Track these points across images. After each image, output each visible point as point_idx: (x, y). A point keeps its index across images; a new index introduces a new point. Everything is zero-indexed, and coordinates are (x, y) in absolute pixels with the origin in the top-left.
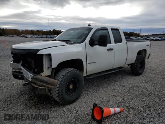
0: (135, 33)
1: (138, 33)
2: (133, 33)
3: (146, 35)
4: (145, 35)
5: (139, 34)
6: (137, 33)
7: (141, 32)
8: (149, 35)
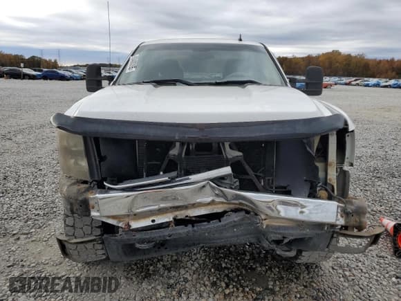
0: (46, 61)
1: (53, 61)
2: (40, 58)
3: (73, 65)
4: (69, 65)
5: (56, 61)
6: (50, 61)
7: (59, 56)
8: (78, 65)
